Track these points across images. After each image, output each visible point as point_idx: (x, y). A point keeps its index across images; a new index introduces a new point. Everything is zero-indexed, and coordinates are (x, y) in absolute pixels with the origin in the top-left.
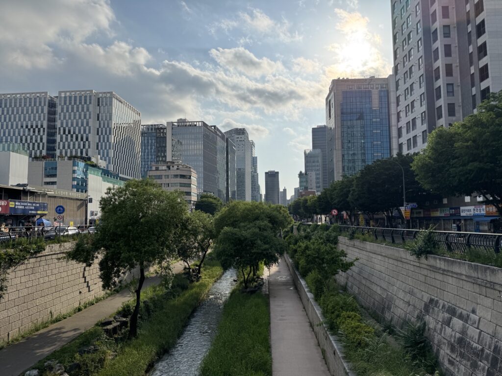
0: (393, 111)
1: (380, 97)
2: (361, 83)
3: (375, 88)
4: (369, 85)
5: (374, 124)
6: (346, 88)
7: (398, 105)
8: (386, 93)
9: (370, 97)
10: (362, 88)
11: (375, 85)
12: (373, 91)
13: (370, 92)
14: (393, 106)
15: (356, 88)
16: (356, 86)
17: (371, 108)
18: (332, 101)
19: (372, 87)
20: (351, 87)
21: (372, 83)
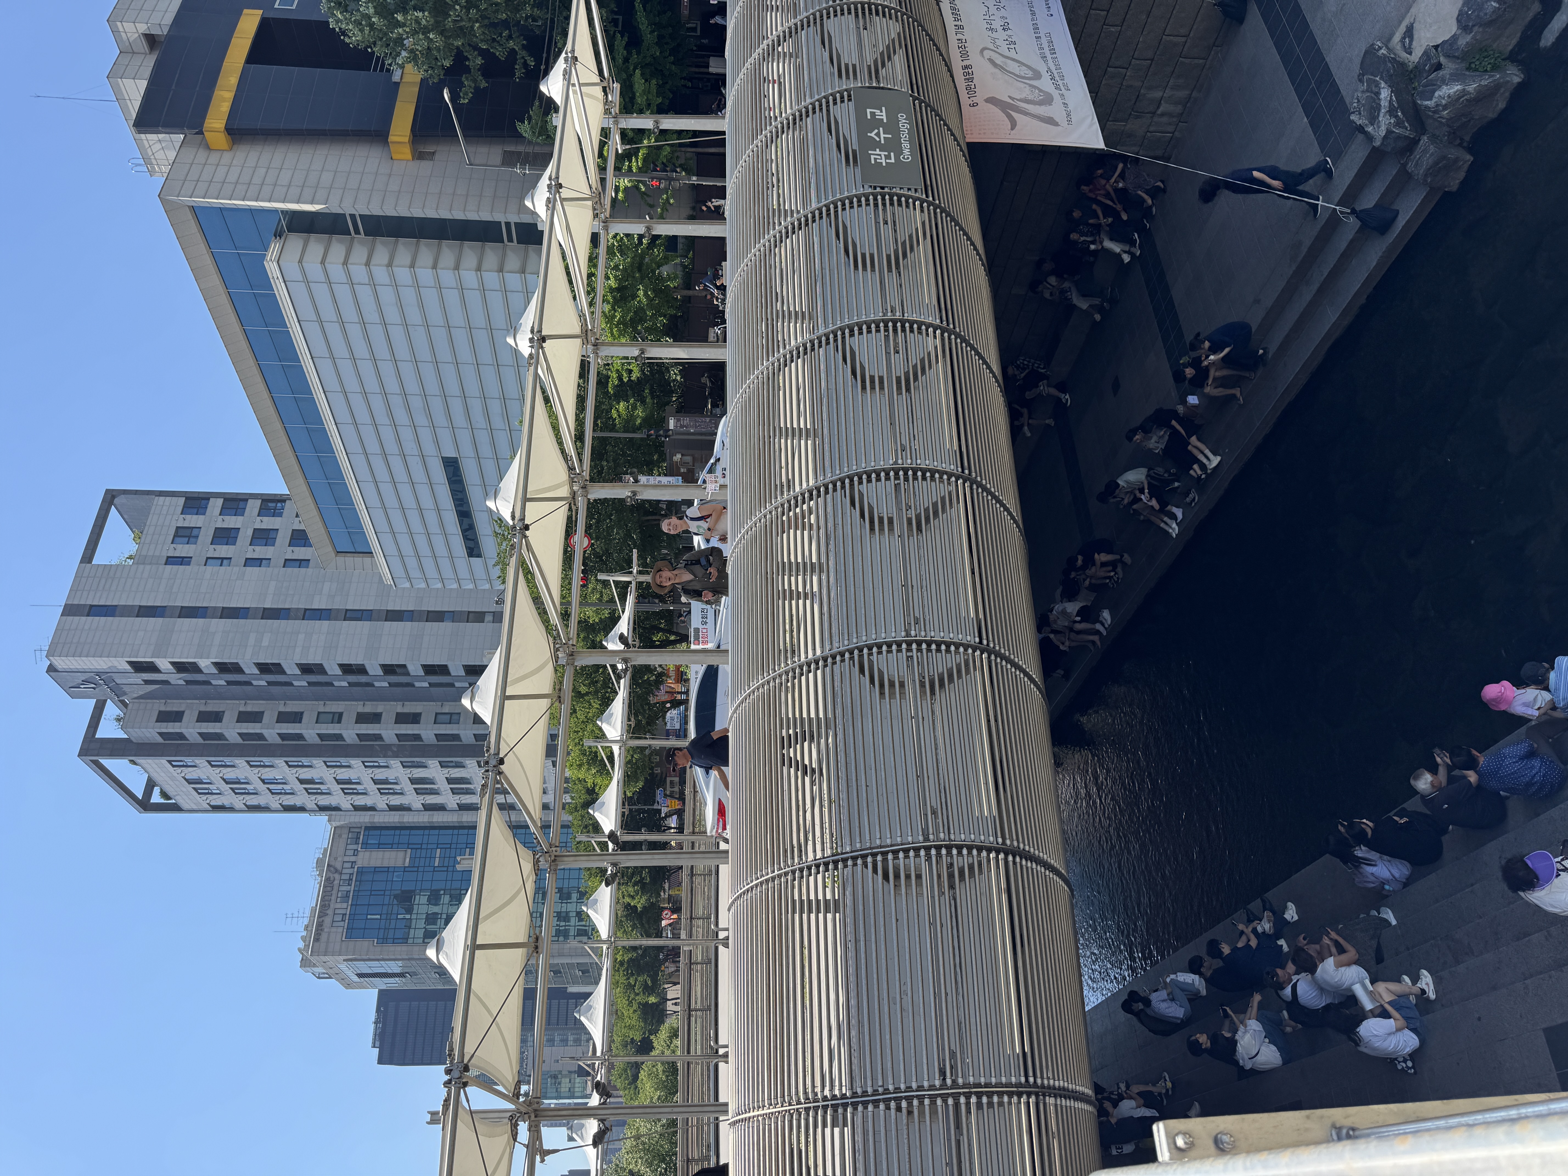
0: (425, 818)
1: (380, 846)
2: (334, 892)
3: (353, 859)
4: (344, 871)
5: (446, 864)
6: (340, 930)
7: (408, 809)
8: (371, 833)
9: (376, 870)
10: (348, 888)
11: (346, 859)
12: (359, 864)
13: (361, 871)
14: (408, 818)
15: (344, 905)
16: (338, 906)
17: (405, 869)
18: (364, 967)
19: (349, 865)
20: (339, 918)
21: (338, 866)
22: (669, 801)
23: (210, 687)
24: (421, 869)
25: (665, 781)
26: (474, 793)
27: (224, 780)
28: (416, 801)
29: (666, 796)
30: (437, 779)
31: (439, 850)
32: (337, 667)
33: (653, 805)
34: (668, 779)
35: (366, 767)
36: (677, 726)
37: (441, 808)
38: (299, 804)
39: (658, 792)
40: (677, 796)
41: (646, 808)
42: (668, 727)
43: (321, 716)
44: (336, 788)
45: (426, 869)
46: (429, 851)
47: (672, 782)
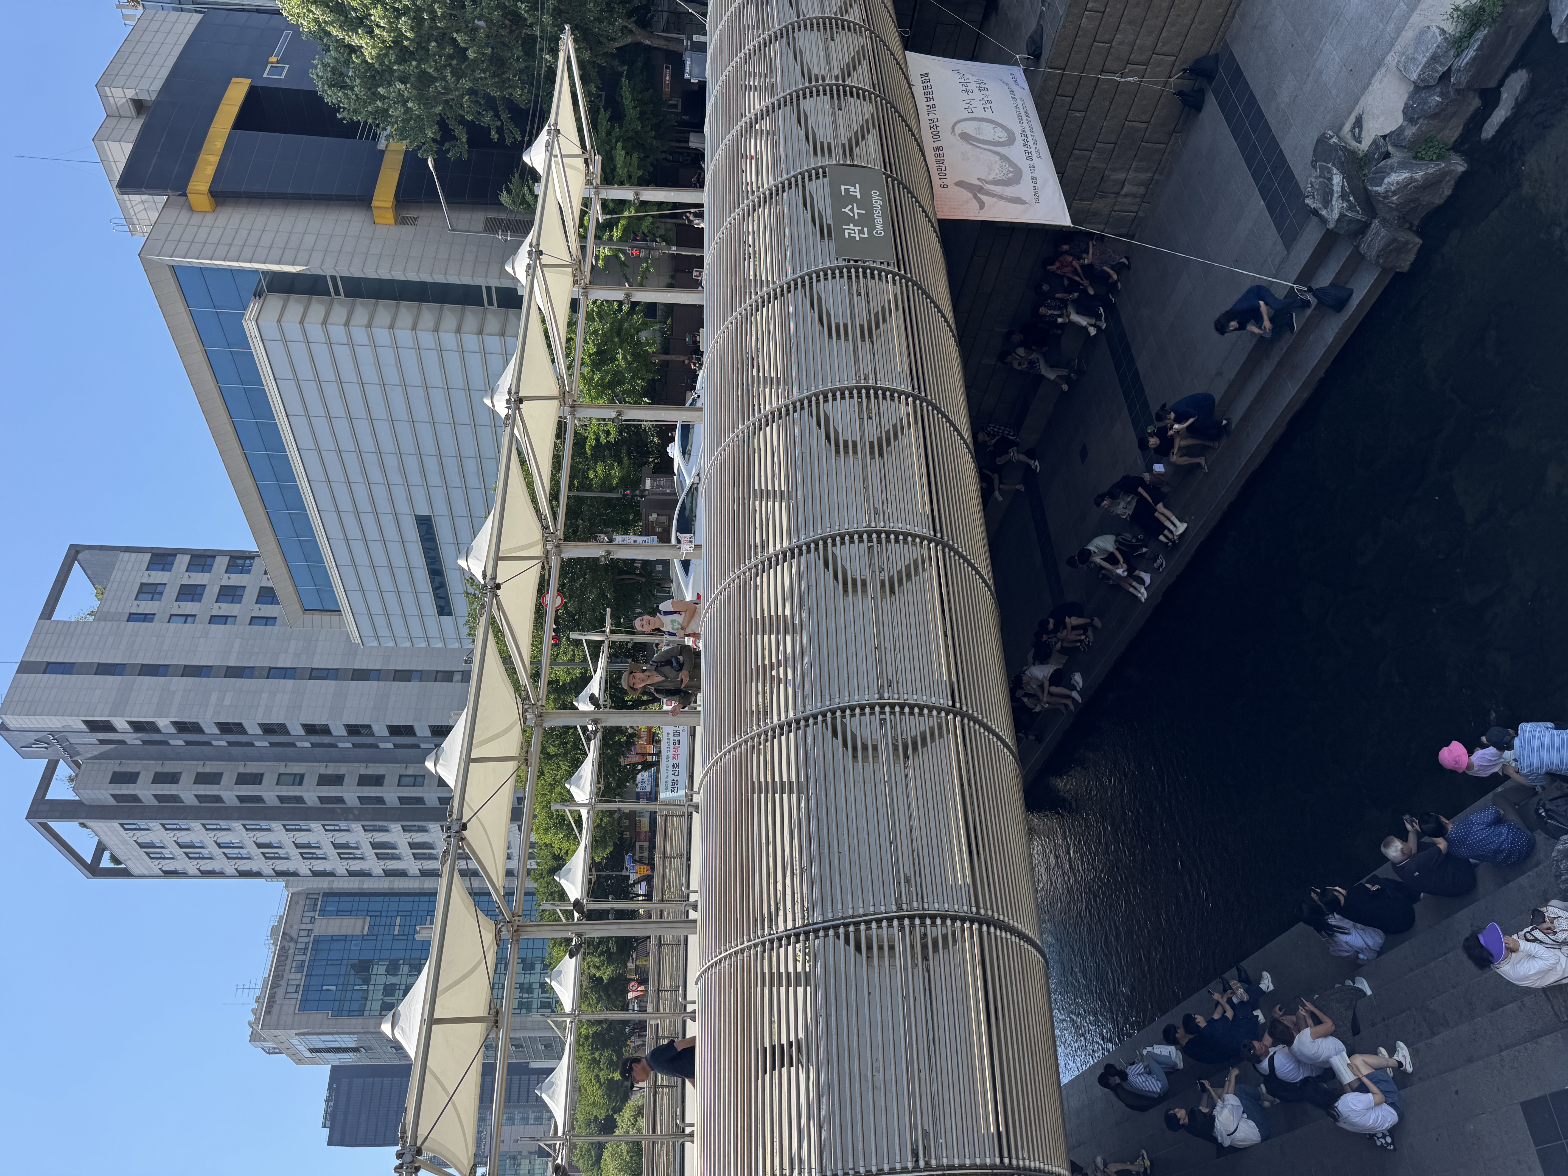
0: (385, 884)
1: (338, 913)
2: (289, 961)
3: (309, 927)
4: (300, 940)
5: (406, 933)
6: (293, 1002)
7: (368, 875)
8: (330, 899)
9: (333, 939)
10: (302, 958)
11: (303, 927)
12: (316, 933)
13: (318, 940)
14: (368, 884)
15: (299, 976)
16: (293, 976)
17: (363, 938)
18: (317, 1042)
19: (305, 933)
20: (292, 989)
21: (294, 934)
22: (637, 867)
23: (167, 747)
24: (380, 938)
25: (634, 847)
26: (437, 859)
27: (178, 844)
28: (376, 867)
29: (635, 861)
30: (399, 845)
31: (399, 918)
32: (300, 727)
33: (621, 871)
34: (638, 844)
35: (326, 830)
36: (648, 789)
37: (403, 874)
38: (255, 869)
39: (627, 857)
40: (647, 862)
41: (614, 874)
42: (638, 790)
43: (283, 777)
44: (294, 852)
45: (386, 937)
46: (389, 919)
47: (641, 847)
